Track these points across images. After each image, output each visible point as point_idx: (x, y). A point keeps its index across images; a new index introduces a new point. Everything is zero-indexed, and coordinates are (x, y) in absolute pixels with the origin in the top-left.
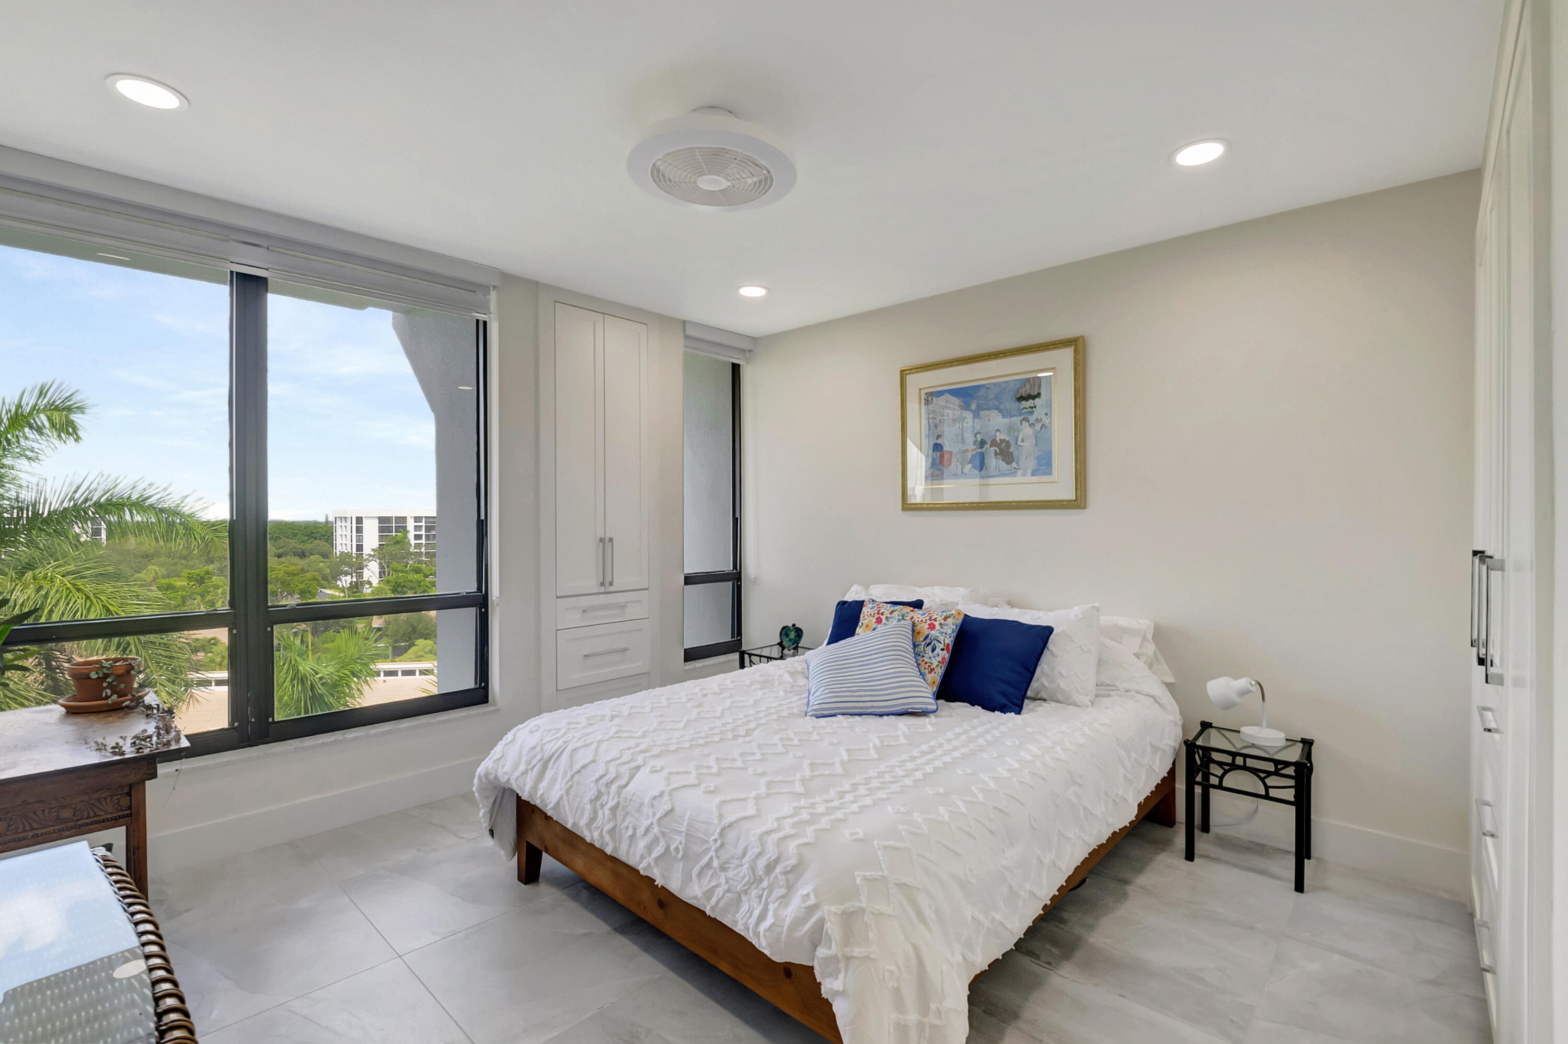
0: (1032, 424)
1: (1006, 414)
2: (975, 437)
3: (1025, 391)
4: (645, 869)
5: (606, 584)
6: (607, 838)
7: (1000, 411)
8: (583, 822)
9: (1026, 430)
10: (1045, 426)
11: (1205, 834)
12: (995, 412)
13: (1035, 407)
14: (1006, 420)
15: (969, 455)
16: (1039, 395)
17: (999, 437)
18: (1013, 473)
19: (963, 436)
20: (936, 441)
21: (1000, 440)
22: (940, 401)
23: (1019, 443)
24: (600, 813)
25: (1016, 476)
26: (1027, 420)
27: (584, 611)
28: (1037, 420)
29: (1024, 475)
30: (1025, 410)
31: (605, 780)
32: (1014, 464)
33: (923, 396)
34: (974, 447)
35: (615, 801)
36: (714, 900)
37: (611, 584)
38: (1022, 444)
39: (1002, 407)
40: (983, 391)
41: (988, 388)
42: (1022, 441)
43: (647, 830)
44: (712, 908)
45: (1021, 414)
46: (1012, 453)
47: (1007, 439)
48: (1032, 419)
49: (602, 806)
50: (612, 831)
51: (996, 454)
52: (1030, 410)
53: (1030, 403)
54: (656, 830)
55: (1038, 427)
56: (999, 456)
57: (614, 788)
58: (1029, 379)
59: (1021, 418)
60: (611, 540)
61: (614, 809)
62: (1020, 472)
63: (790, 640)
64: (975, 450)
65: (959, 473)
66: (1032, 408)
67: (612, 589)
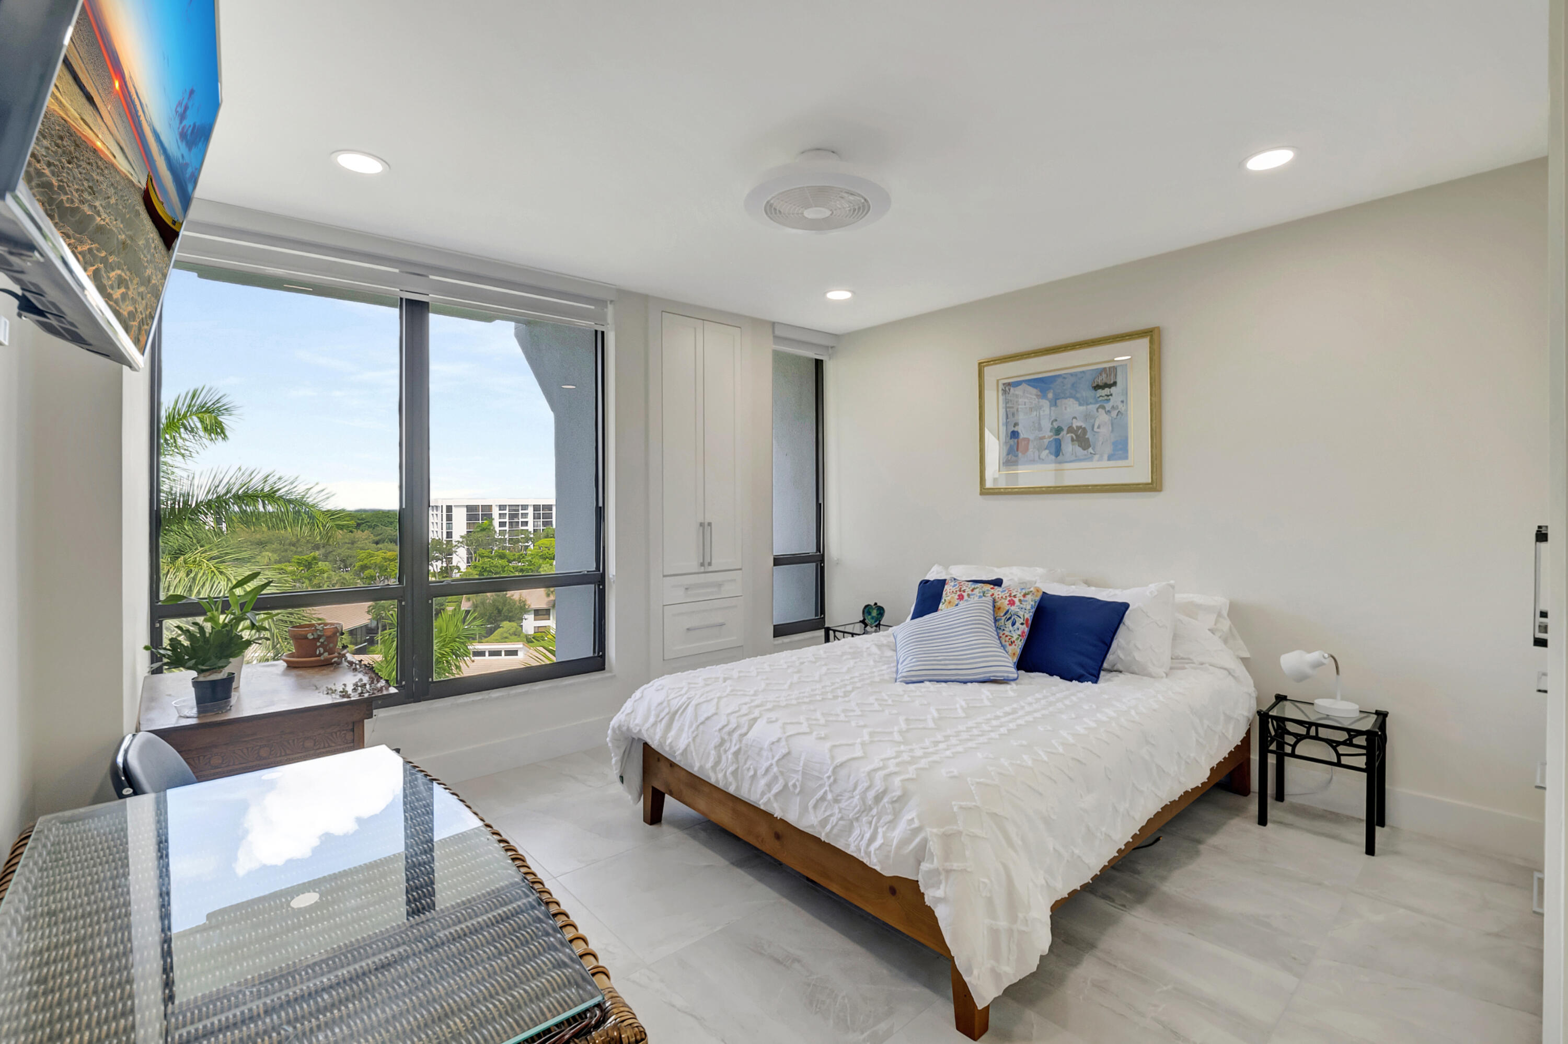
0: (1108, 411)
1: (1082, 402)
2: (1052, 424)
3: (1100, 381)
4: (765, 804)
5: (705, 563)
6: (730, 779)
7: (1077, 399)
8: (709, 765)
9: (1103, 417)
10: (1122, 414)
11: (1280, 803)
12: (1071, 400)
13: (1111, 395)
14: (1083, 408)
15: (1046, 441)
16: (1115, 384)
17: (1076, 424)
18: (1089, 458)
19: (1039, 424)
20: (1013, 429)
21: (1077, 427)
22: (1018, 391)
23: (1095, 429)
24: (724, 758)
25: (1092, 461)
26: (1104, 408)
27: (687, 589)
28: (1113, 407)
29: (1100, 460)
30: (1101, 398)
31: (727, 729)
32: (1090, 450)
33: (1001, 387)
34: (1052, 434)
35: (737, 747)
36: (828, 828)
37: (710, 564)
38: (1098, 430)
39: (1078, 395)
40: (1059, 380)
41: (1065, 378)
42: (1099, 427)
43: (767, 770)
44: (827, 835)
45: (1096, 402)
46: (1088, 439)
47: (1084, 426)
48: (1108, 406)
49: (726, 751)
50: (735, 773)
51: (1072, 440)
52: (1106, 397)
53: (1107, 391)
54: (775, 769)
55: (1114, 413)
56: (1076, 443)
57: (735, 736)
58: (1105, 369)
59: (1098, 405)
60: (710, 524)
61: (736, 754)
62: (1097, 457)
63: (873, 618)
64: (1052, 436)
65: (1037, 458)
66: (1108, 396)
67: (710, 569)
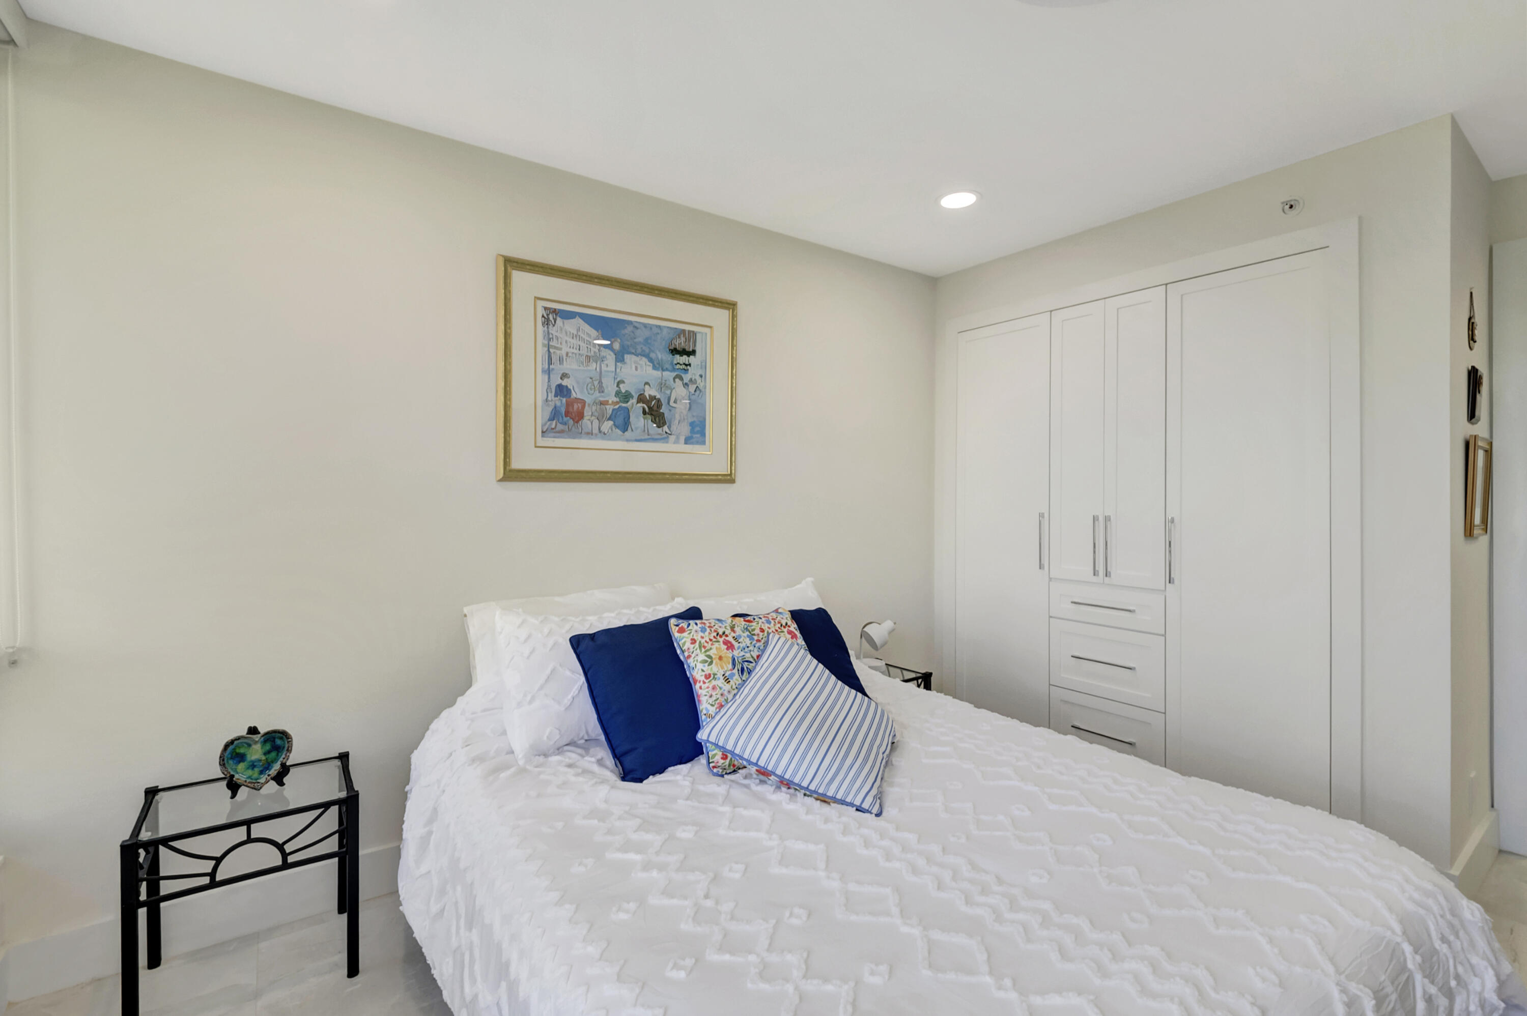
0: (686, 384)
1: (657, 365)
2: (618, 386)
3: (680, 343)
7: (651, 360)
9: (679, 391)
10: (700, 391)
12: (644, 359)
13: (690, 365)
14: (658, 374)
15: (609, 409)
16: (693, 353)
17: (649, 392)
18: (665, 438)
19: (600, 382)
21: (650, 396)
22: (571, 326)
23: (672, 403)
25: (667, 442)
26: (681, 379)
28: (691, 380)
29: (676, 442)
30: (678, 366)
32: (666, 428)
33: (540, 312)
34: (618, 400)
38: (674, 405)
39: (653, 355)
40: (630, 329)
41: (636, 328)
42: (675, 402)
45: (674, 370)
46: (663, 414)
47: (658, 396)
48: (686, 378)
51: (644, 413)
52: (684, 366)
53: (684, 359)
55: (692, 388)
56: (649, 416)
58: (683, 331)
59: (674, 374)
62: (672, 438)
63: (253, 766)
64: (617, 403)
65: (596, 431)
66: (686, 365)
